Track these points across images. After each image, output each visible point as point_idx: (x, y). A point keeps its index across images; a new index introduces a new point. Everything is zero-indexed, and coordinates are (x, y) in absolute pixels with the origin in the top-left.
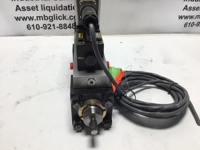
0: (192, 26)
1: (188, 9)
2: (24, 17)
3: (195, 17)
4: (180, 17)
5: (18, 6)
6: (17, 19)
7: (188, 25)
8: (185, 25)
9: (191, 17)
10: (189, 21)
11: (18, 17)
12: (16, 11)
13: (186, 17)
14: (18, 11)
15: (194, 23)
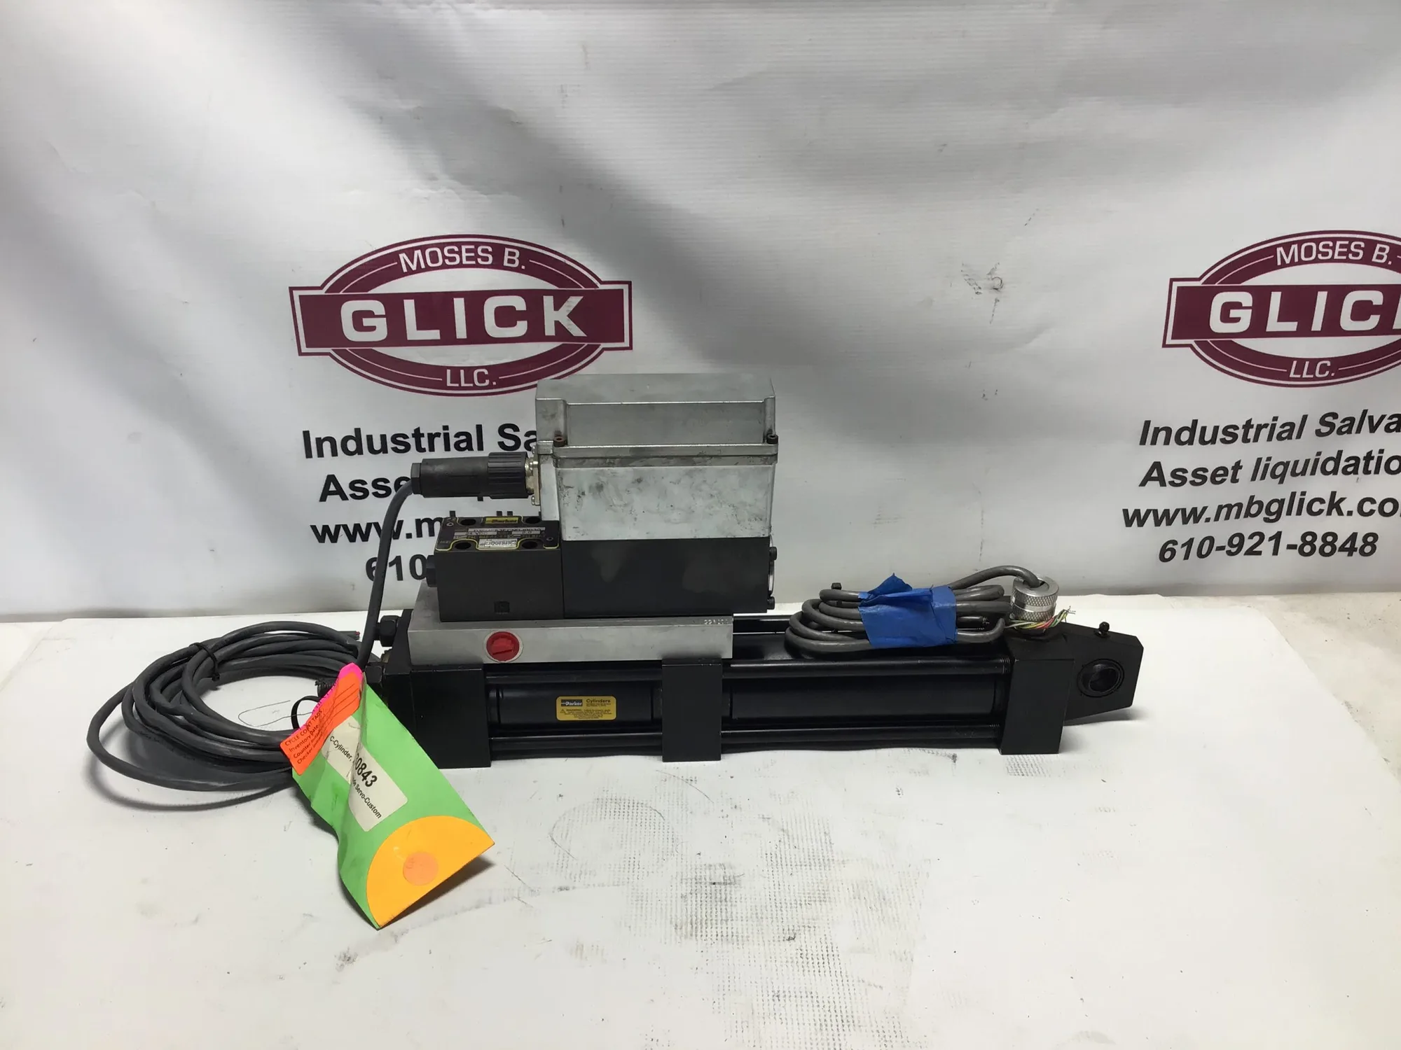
0: (1200, 555)
1: (1168, 478)
2: (357, 527)
3: (1211, 513)
4: (1133, 518)
5: (331, 479)
6: (325, 534)
7: (1181, 552)
8: (1166, 553)
9: (1194, 515)
10: (1179, 532)
11: (326, 528)
12: (323, 499)
13: (1165, 518)
14: (334, 500)
15: (1212, 539)
